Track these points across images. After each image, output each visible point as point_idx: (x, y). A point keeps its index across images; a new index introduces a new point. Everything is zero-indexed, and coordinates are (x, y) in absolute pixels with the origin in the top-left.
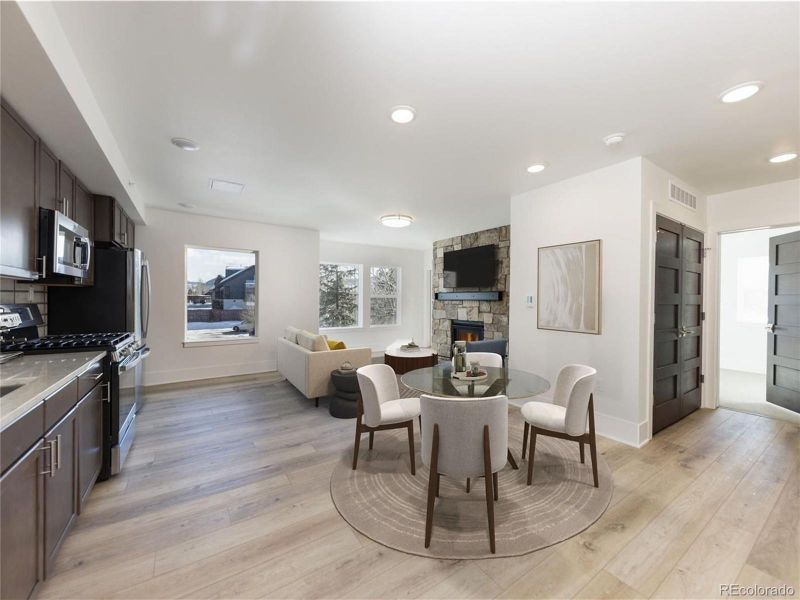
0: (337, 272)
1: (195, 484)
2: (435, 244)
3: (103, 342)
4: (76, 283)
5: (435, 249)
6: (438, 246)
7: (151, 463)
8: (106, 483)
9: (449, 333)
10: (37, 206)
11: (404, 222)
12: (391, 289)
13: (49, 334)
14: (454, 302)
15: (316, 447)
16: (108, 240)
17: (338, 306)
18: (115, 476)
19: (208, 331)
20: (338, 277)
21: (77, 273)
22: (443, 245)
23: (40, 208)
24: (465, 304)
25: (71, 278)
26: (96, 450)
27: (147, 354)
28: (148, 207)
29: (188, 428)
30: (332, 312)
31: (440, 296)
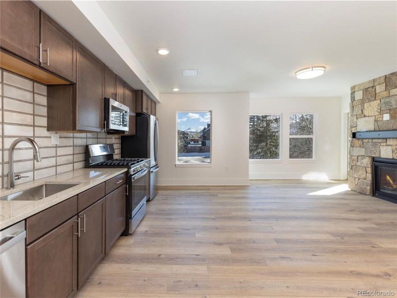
0: (267, 121)
1: (160, 253)
2: (353, 88)
3: (127, 164)
4: (126, 133)
5: (353, 93)
6: (356, 89)
7: (147, 231)
8: (126, 237)
9: (369, 170)
10: (104, 97)
11: (318, 72)
12: (310, 131)
13: (121, 157)
14: (374, 141)
15: (233, 250)
16: (140, 112)
17: (267, 144)
18: (131, 234)
19: (199, 157)
20: (267, 124)
21: (126, 129)
22: (362, 87)
23: (105, 98)
24: (390, 142)
25: (123, 132)
26: (121, 219)
27: (157, 169)
28: (161, 93)
29: (168, 214)
30: (262, 148)
31: (357, 135)
